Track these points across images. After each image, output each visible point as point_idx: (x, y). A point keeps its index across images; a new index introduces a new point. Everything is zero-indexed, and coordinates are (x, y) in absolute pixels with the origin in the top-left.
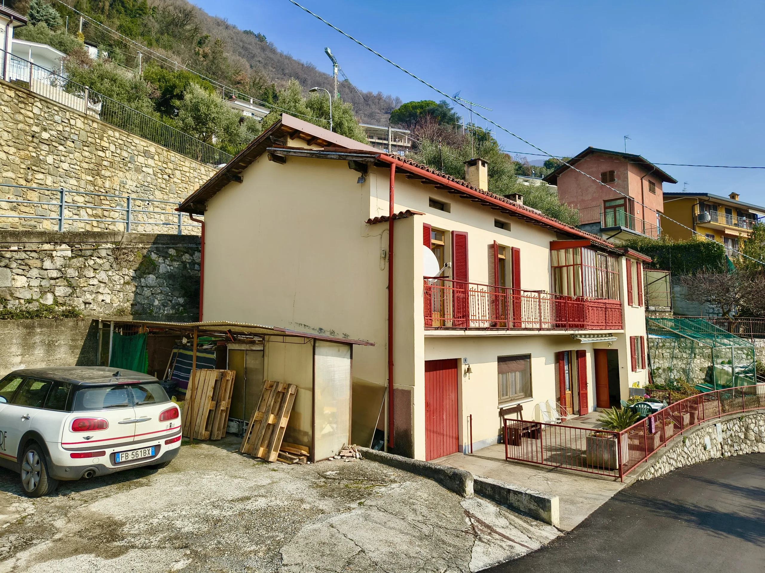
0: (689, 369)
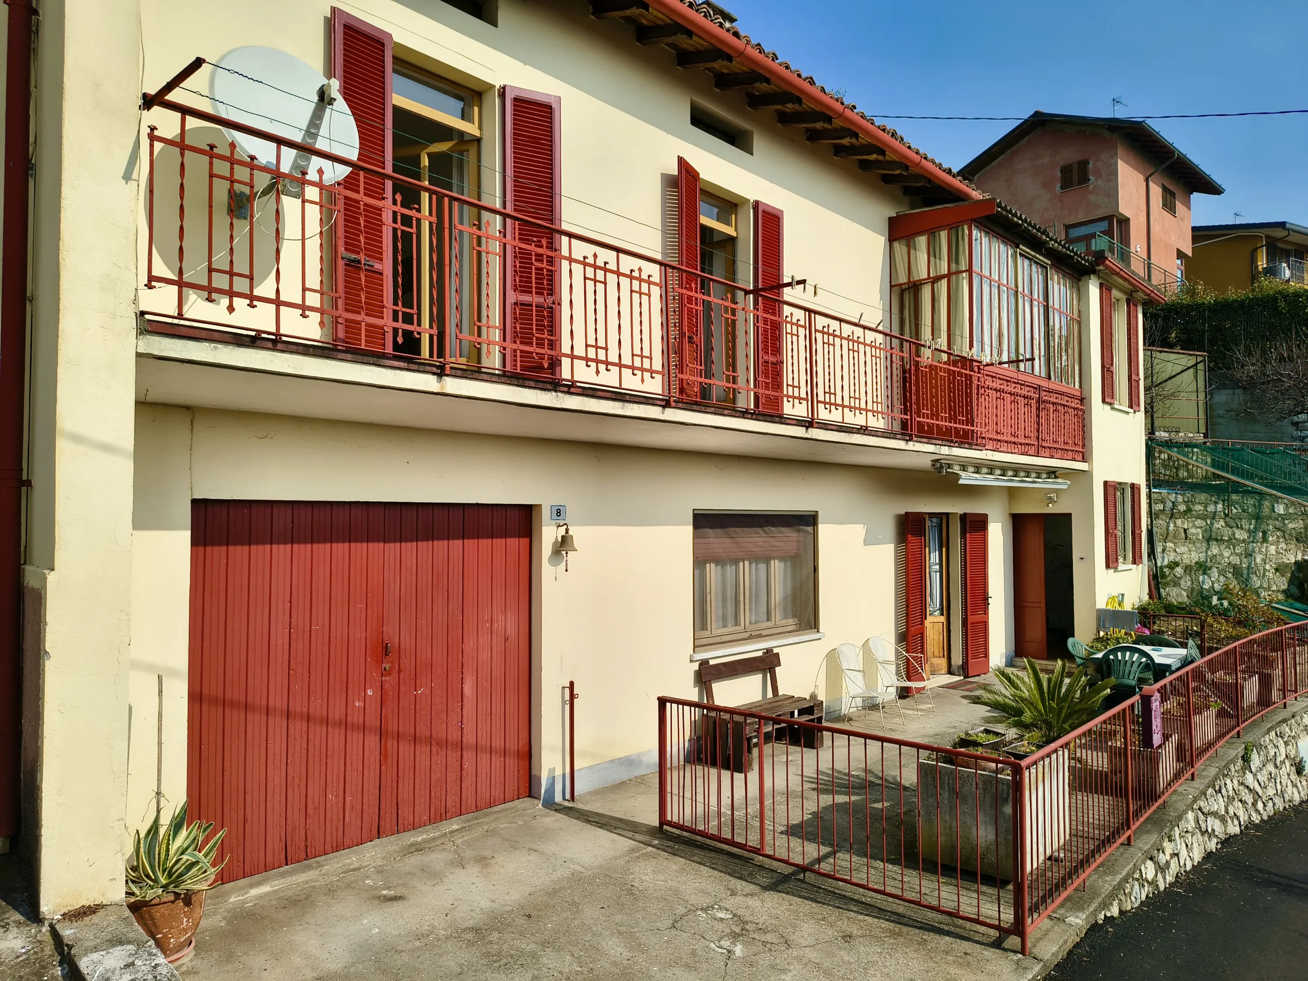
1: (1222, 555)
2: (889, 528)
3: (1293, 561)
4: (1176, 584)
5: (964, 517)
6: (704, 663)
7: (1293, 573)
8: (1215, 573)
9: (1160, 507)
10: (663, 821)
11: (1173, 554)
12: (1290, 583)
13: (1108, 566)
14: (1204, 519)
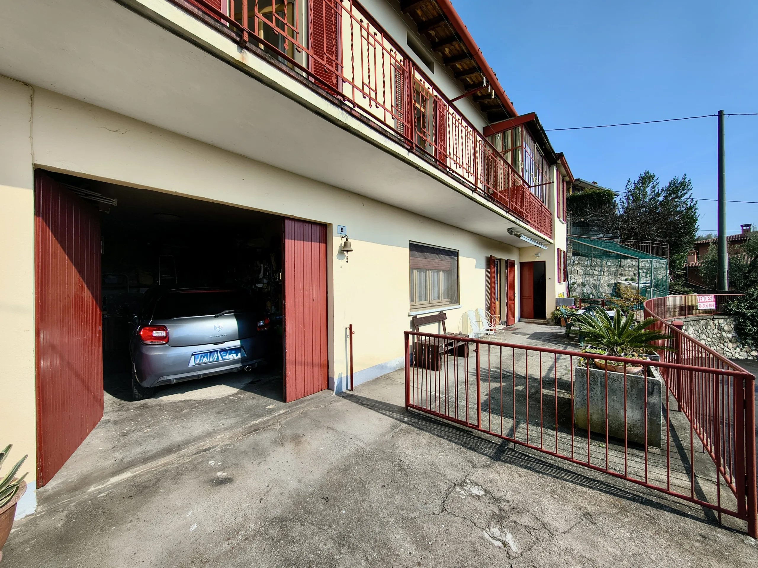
0: (599, 285)
1: (589, 280)
2: (483, 262)
3: (613, 282)
4: (575, 291)
5: (507, 261)
6: (415, 317)
7: (613, 287)
8: (588, 287)
9: (569, 262)
10: (408, 405)
11: (573, 279)
12: (613, 291)
13: (559, 282)
14: (584, 267)
